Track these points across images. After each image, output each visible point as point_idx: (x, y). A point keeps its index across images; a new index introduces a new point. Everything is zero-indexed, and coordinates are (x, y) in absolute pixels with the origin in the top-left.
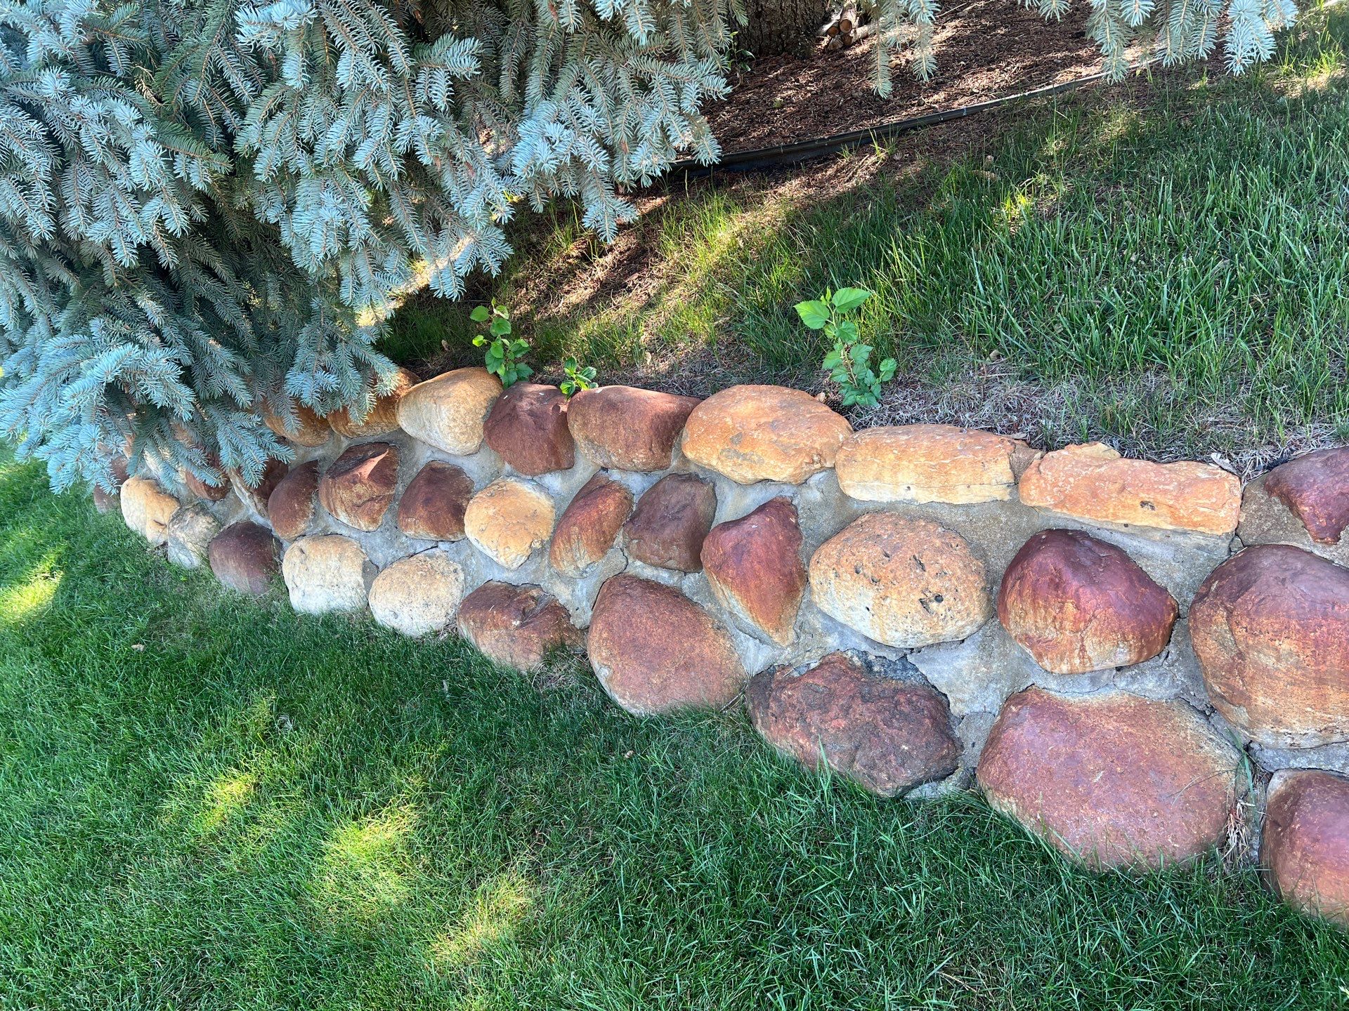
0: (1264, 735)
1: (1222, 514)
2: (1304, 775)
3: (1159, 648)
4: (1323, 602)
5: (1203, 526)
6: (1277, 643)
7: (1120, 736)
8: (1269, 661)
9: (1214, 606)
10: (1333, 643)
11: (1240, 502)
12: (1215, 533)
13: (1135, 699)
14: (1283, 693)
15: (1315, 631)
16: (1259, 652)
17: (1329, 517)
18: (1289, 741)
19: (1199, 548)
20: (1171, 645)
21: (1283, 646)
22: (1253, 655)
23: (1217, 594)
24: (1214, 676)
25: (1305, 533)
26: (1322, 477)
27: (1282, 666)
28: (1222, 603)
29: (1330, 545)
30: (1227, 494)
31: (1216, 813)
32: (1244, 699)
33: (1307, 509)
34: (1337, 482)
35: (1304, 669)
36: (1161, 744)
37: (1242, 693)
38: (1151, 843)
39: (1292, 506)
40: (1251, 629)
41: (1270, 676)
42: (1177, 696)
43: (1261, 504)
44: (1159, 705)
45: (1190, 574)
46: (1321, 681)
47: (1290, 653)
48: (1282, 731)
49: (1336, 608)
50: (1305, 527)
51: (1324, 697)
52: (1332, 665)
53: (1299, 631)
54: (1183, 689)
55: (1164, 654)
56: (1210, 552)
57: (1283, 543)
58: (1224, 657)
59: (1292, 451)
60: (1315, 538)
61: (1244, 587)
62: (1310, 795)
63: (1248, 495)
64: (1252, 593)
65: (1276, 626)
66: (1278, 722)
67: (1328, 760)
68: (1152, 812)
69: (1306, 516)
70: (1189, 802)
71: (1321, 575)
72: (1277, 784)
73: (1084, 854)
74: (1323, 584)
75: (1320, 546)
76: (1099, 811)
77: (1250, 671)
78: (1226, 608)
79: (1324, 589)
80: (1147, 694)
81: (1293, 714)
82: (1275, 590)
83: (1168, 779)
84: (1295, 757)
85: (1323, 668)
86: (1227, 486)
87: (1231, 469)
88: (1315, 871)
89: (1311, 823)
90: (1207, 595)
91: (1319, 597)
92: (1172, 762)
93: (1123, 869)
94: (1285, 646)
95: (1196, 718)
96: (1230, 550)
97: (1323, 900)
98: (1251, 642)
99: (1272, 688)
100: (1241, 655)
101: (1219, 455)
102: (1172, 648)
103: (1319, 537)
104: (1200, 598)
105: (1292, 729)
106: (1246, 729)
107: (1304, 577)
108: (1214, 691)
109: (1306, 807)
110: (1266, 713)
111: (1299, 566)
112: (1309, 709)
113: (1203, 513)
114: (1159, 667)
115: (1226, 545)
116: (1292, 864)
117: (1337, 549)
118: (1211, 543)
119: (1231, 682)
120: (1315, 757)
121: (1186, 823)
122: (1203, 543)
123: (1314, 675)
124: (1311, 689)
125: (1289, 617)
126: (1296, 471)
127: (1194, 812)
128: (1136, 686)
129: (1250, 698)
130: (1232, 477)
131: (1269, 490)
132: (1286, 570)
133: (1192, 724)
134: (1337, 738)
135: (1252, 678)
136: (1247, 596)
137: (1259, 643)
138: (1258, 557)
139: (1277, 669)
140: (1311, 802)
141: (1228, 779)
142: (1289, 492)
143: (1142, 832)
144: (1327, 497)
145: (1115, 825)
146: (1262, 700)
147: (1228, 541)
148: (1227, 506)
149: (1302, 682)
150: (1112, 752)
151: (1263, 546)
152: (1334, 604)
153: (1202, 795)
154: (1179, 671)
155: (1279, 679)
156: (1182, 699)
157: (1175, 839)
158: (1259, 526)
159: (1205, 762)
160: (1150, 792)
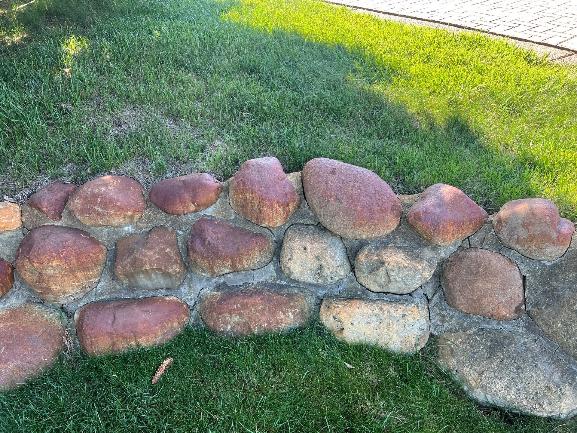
0: (63, 300)
1: (13, 220)
2: (83, 308)
3: (10, 284)
4: (61, 242)
5: (7, 228)
6: (51, 264)
7: (7, 328)
8: (51, 272)
9: (22, 259)
10: (71, 256)
11: (20, 214)
12: (13, 229)
13: (9, 310)
14: (61, 282)
15: (63, 254)
16: (46, 270)
17: (55, 210)
18: (72, 298)
19: (11, 237)
20: (15, 281)
21: (54, 264)
22: (44, 272)
23: (22, 253)
24: (35, 286)
25: (48, 219)
26: (47, 196)
27: (57, 272)
28: (25, 256)
29: (59, 220)
30: (13, 212)
31: (58, 338)
32: (48, 290)
33: (45, 209)
34: (54, 196)
35: (65, 269)
36: (26, 323)
37: (47, 288)
38: (34, 364)
39: (40, 209)
40: (39, 262)
41: (54, 277)
42: (27, 301)
43: (30, 212)
44: (20, 308)
45: (11, 249)
46: (73, 271)
47: (57, 266)
48: (68, 296)
49: (67, 243)
50: (47, 216)
51: (76, 277)
52: (74, 264)
53: (56, 256)
54: (28, 297)
55: (14, 286)
56: (15, 237)
57: (42, 225)
58: (35, 277)
59: (36, 188)
60: (53, 219)
61: (31, 247)
62: (86, 314)
63: (23, 210)
64: (34, 248)
65: (48, 257)
66: (65, 293)
67: (90, 299)
68: (31, 352)
69: (46, 212)
70: (45, 340)
71: (58, 232)
72: (76, 316)
73: (8, 385)
74: (60, 235)
75: (56, 221)
76: (8, 364)
77: (46, 279)
78: (27, 258)
79: (60, 237)
80: (14, 306)
81: (69, 288)
82: (42, 244)
83: (34, 335)
84: (79, 303)
85: (71, 266)
86: (12, 208)
87: (14, 201)
88: (96, 340)
89: (89, 324)
90: (19, 256)
91: (59, 241)
92: (33, 328)
93: (27, 382)
94: (54, 263)
95: (38, 306)
96: (24, 234)
97: (103, 349)
98: (41, 267)
99: (57, 282)
100: (40, 274)
101: (7, 197)
102: (16, 282)
103: (54, 218)
104: (17, 257)
105: (71, 293)
106: (55, 301)
107: (52, 235)
108: (37, 292)
109: (86, 319)
110: (59, 292)
111: (49, 231)
112: (73, 283)
113: (4, 222)
114: (14, 292)
115: (21, 233)
116: (88, 342)
117: (62, 221)
118: (14, 234)
119: (42, 286)
120: (85, 299)
121: (47, 348)
122: (11, 235)
123: (69, 270)
124: (70, 276)
125: (51, 252)
126: (38, 195)
127: (48, 343)
128: (7, 305)
129: (50, 289)
130: (14, 205)
131: (31, 205)
132: (45, 235)
133: (37, 309)
134: (89, 289)
135: (48, 281)
136: (33, 250)
137: (44, 266)
138: (33, 233)
139: (56, 274)
140: (87, 317)
141: (58, 323)
142: (37, 205)
143: (30, 362)
144: (51, 202)
145: (18, 366)
146: (55, 288)
147: (21, 231)
148: (14, 217)
149: (66, 275)
150: (5, 337)
151: (35, 228)
152: (65, 242)
153: (50, 335)
154: (23, 290)
155: (57, 277)
156: (29, 301)
157: (44, 357)
158: (32, 221)
159: (47, 321)
160: (28, 344)
